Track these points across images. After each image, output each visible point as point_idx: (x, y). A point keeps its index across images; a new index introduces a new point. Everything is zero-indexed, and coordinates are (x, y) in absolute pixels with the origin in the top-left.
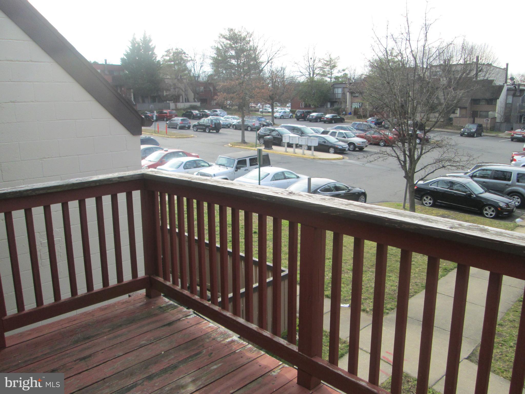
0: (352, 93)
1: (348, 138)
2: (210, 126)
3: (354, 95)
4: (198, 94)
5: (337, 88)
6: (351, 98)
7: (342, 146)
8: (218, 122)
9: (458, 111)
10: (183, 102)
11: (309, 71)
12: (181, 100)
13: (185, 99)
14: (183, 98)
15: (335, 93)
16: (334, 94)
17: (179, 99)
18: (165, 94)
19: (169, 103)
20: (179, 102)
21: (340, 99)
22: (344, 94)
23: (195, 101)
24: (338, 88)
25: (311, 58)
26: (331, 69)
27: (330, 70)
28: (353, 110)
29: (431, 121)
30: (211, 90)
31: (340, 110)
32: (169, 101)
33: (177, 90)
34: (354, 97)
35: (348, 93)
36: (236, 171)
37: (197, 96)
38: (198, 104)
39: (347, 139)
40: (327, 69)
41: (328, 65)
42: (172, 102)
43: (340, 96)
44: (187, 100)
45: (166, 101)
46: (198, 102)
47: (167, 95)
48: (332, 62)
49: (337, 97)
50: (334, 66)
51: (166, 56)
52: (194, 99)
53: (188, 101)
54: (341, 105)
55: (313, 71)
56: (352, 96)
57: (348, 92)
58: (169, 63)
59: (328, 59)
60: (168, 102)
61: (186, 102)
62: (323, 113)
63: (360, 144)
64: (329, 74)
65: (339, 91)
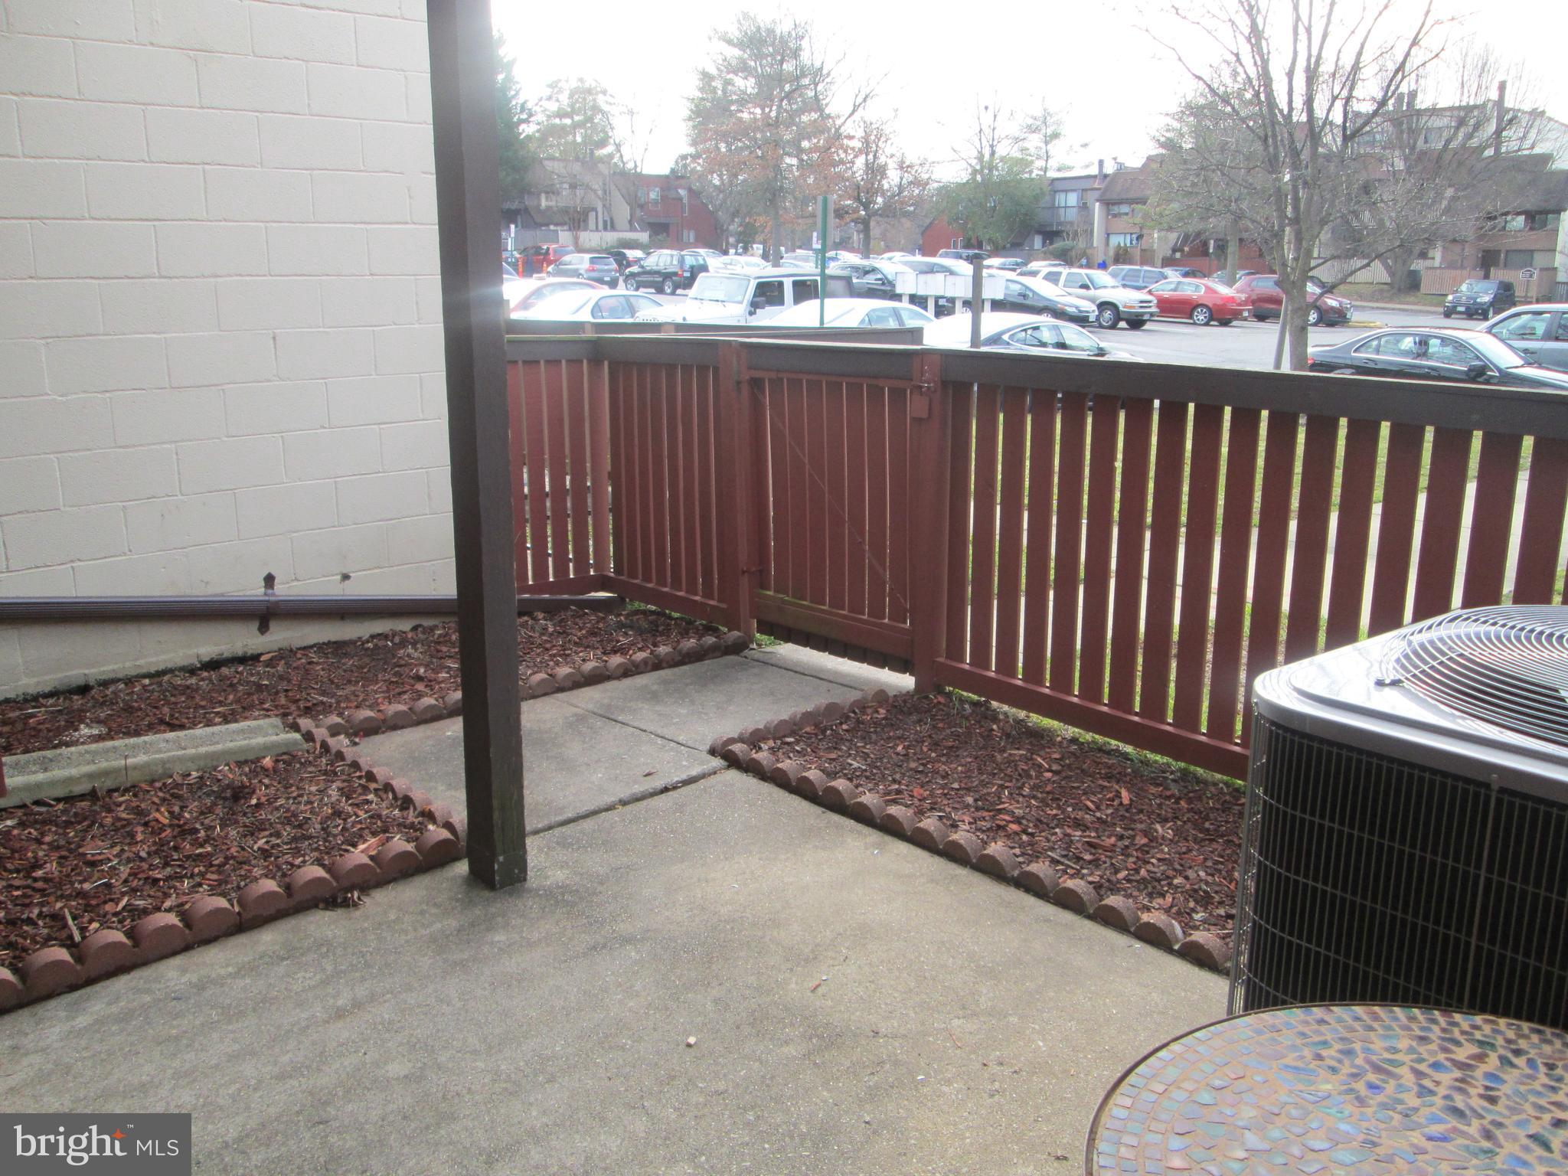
0: (1108, 203)
1: (1095, 289)
2: (675, 274)
3: (1116, 209)
4: (641, 206)
5: (1062, 191)
6: (1107, 221)
7: (1077, 308)
8: (702, 262)
9: (1437, 255)
10: (597, 230)
11: (979, 147)
12: (592, 224)
13: (605, 222)
14: (597, 219)
15: (1059, 207)
16: (1053, 208)
17: (586, 221)
18: (544, 203)
19: (556, 232)
20: (586, 229)
21: (1071, 223)
22: (1084, 207)
23: (632, 229)
24: (1066, 191)
25: (986, 108)
26: (1047, 143)
27: (1043, 145)
28: (1111, 253)
29: (1350, 283)
30: (681, 199)
31: (1073, 253)
32: (556, 225)
33: (579, 192)
34: (1115, 216)
35: (1097, 204)
36: (751, 313)
37: (639, 213)
38: (644, 237)
39: (1092, 292)
40: (1034, 142)
41: (1036, 130)
42: (566, 228)
43: (1072, 215)
44: (610, 225)
45: (547, 225)
46: (643, 230)
47: (549, 208)
48: (1049, 120)
49: (1062, 219)
50: (1056, 136)
51: (549, 98)
52: (630, 222)
53: (613, 228)
54: (1074, 239)
55: (992, 146)
56: (1108, 214)
57: (1098, 200)
58: (557, 121)
59: (1039, 112)
60: (552, 227)
61: (605, 229)
62: (1019, 260)
63: (1134, 307)
64: (1039, 158)
65: (1072, 199)
